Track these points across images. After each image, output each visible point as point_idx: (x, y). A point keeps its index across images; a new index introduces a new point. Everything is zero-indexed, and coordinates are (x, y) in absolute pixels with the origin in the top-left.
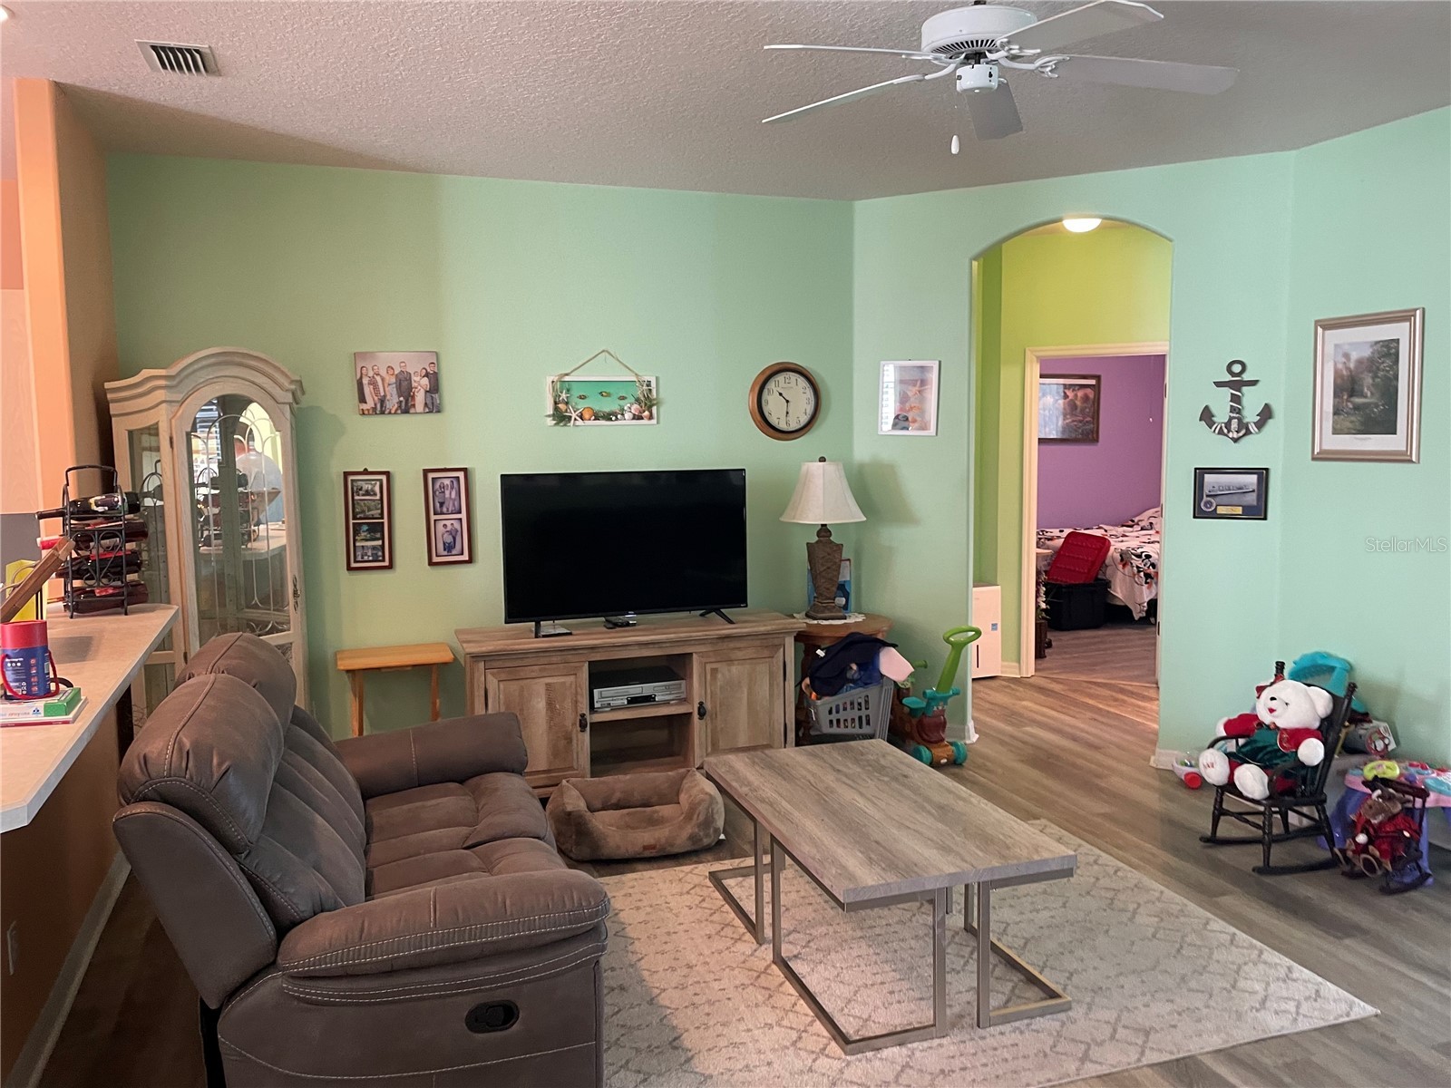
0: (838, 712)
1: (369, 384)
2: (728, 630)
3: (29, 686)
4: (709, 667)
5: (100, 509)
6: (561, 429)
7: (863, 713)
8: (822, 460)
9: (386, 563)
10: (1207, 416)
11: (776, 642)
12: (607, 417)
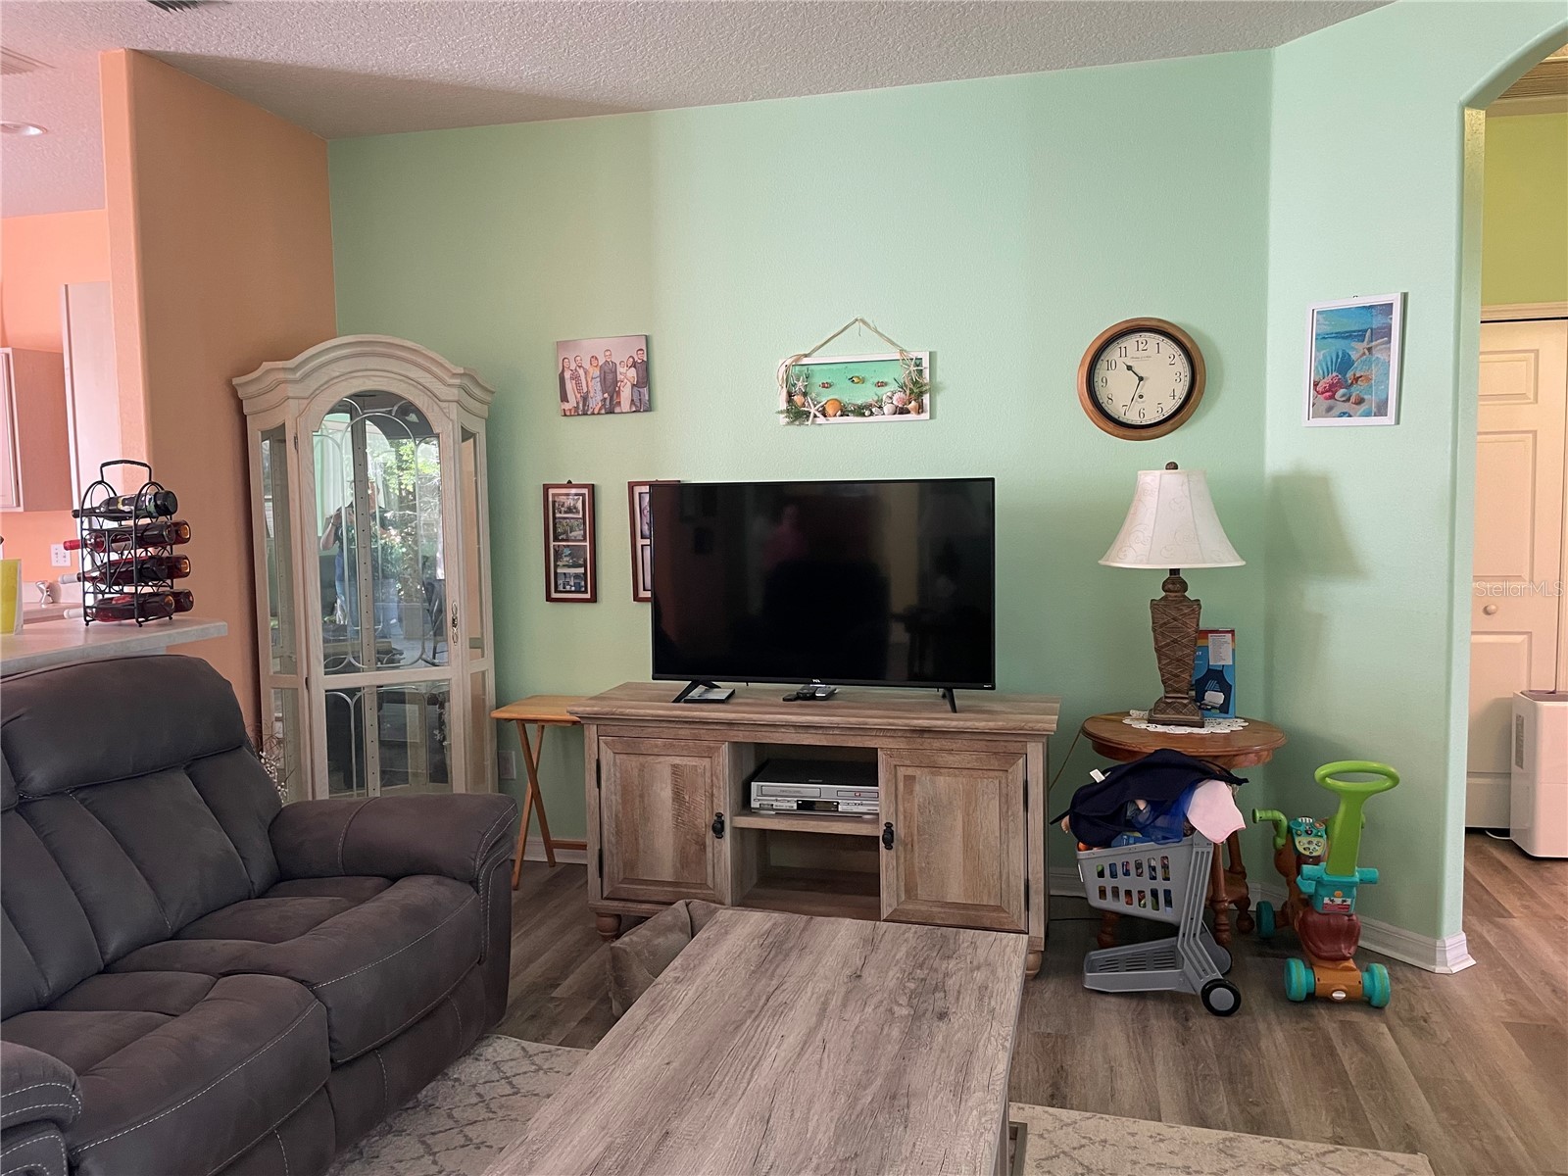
0: (1114, 875)
1: (571, 378)
2: (944, 720)
4: (902, 772)
7: (1160, 885)
8: (1173, 466)
11: (1013, 747)
12: (859, 411)
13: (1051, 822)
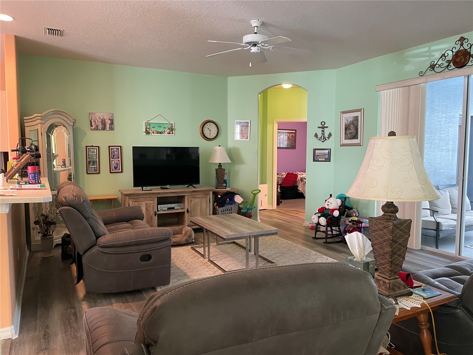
0: (224, 212)
1: (94, 122)
2: (195, 189)
3: (35, 181)
4: (190, 199)
5: (28, 150)
6: (147, 136)
8: (220, 146)
9: (98, 172)
10: (316, 135)
11: (207, 193)
12: (160, 133)
13: (213, 204)
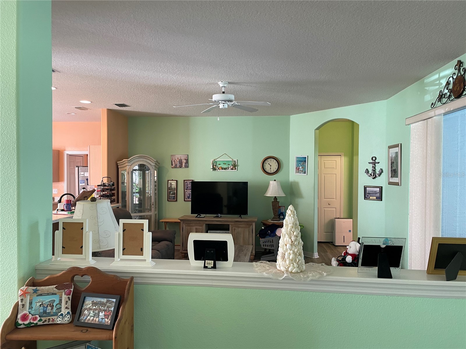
0: (265, 243)
1: (174, 161)
2: (240, 220)
4: (233, 228)
5: (107, 185)
7: (272, 244)
8: (275, 180)
9: (175, 200)
10: (367, 171)
11: (250, 224)
12: (225, 169)
13: (256, 235)
